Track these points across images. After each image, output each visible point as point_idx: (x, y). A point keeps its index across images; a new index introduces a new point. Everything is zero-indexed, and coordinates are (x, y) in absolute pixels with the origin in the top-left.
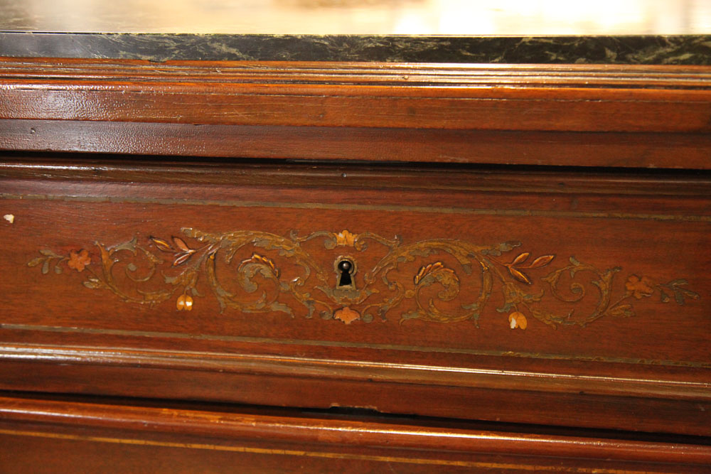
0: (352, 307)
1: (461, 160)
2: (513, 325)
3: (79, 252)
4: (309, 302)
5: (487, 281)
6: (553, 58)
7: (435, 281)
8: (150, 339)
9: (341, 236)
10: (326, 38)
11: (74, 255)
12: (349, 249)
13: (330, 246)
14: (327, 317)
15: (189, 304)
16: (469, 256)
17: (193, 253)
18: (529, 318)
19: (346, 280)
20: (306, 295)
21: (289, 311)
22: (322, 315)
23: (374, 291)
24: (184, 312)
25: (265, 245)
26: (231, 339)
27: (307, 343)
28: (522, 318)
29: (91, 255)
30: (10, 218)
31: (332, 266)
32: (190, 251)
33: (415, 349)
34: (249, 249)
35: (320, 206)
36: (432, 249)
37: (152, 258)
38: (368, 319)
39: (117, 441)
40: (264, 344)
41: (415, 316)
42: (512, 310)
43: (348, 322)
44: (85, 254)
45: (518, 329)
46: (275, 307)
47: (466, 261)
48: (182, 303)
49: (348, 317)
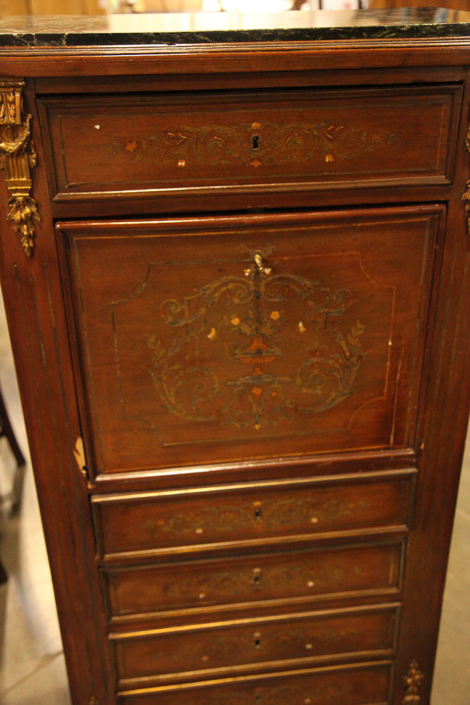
0: (259, 159)
1: (306, 85)
2: (327, 160)
3: (131, 142)
4: (239, 158)
5: (316, 141)
6: (342, 37)
7: (295, 143)
8: (165, 183)
9: (254, 125)
10: (247, 31)
11: (128, 144)
12: (257, 131)
13: (249, 130)
14: (247, 165)
15: (183, 164)
16: (309, 130)
17: (185, 139)
18: (334, 156)
19: (256, 146)
20: (237, 155)
21: (229, 163)
22: (245, 163)
23: (268, 149)
24: (181, 167)
25: (220, 132)
26: (203, 179)
27: (237, 178)
28: (331, 156)
29: (137, 143)
30: (98, 127)
31: (249, 139)
32: (185, 137)
33: (285, 176)
34: (212, 134)
35: (245, 111)
36: (293, 128)
37: (167, 143)
38: (265, 164)
39: (147, 236)
40: (218, 181)
41: (286, 160)
42: (327, 153)
43: (256, 166)
44: (134, 143)
45: (329, 162)
46: (223, 162)
47: (307, 132)
48: (180, 164)
49: (256, 164)
